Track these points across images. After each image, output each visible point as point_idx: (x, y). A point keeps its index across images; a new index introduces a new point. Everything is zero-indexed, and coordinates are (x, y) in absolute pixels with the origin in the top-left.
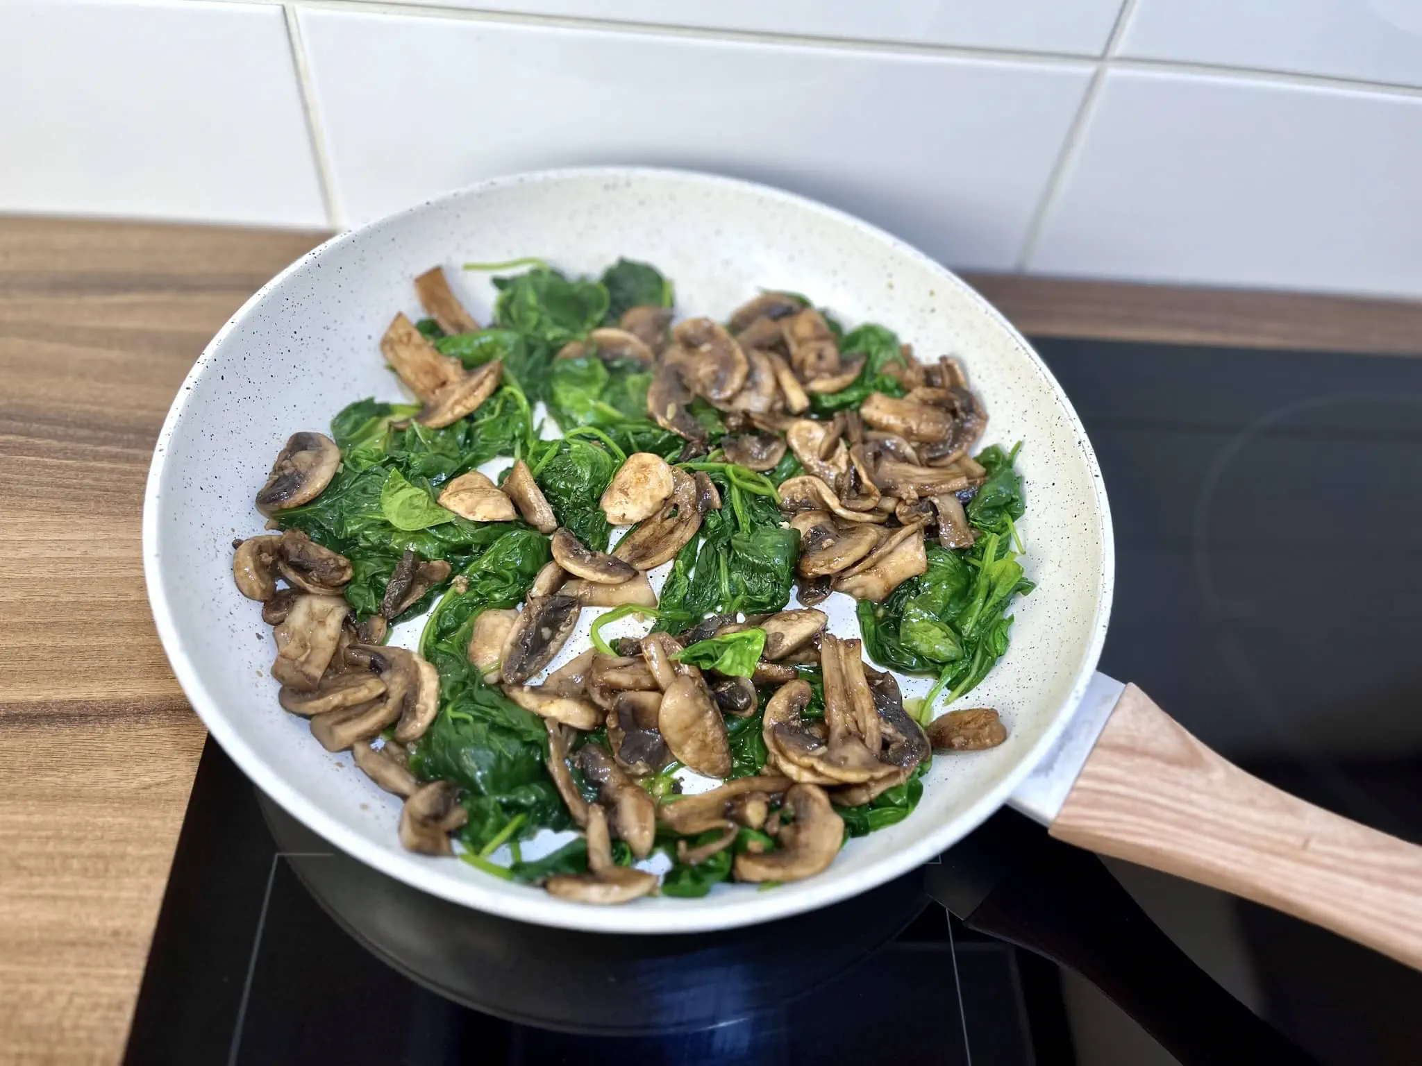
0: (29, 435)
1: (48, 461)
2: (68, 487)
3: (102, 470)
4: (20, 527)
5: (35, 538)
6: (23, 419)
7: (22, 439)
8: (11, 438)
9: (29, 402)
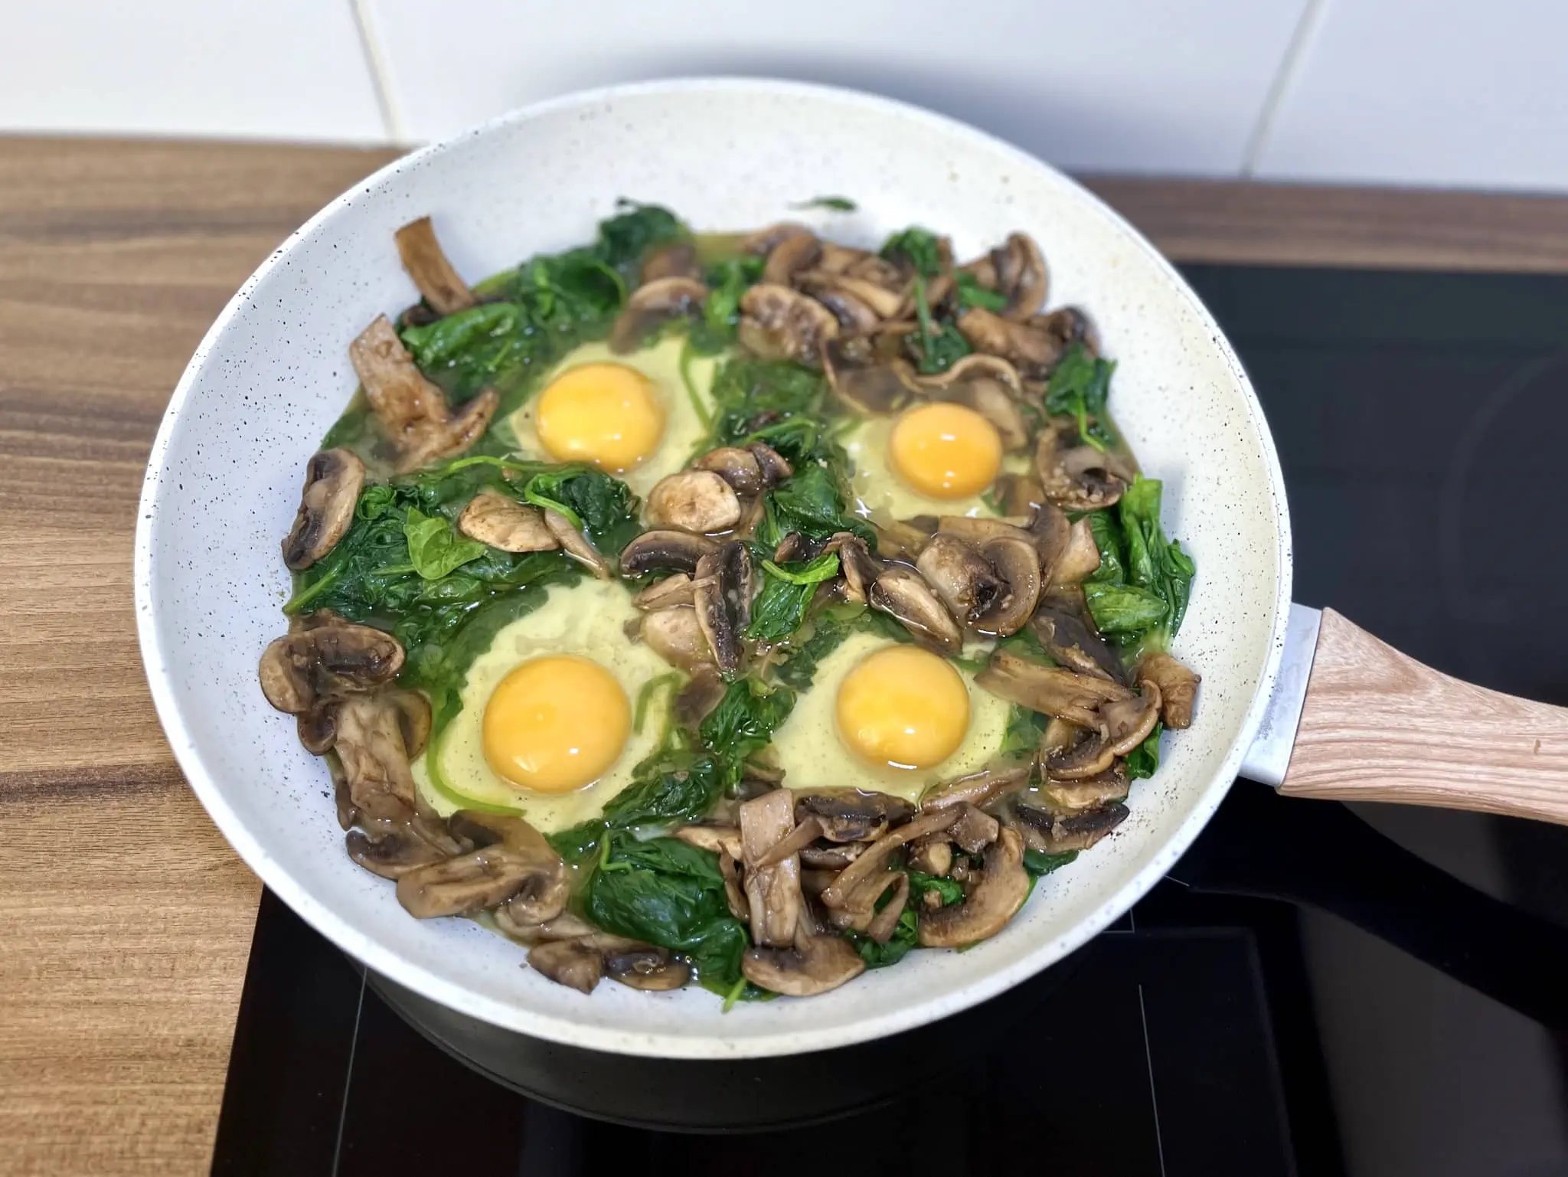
0: (39, 429)
1: (64, 462)
2: (91, 496)
4: (38, 549)
5: (57, 562)
6: (28, 407)
7: (30, 435)
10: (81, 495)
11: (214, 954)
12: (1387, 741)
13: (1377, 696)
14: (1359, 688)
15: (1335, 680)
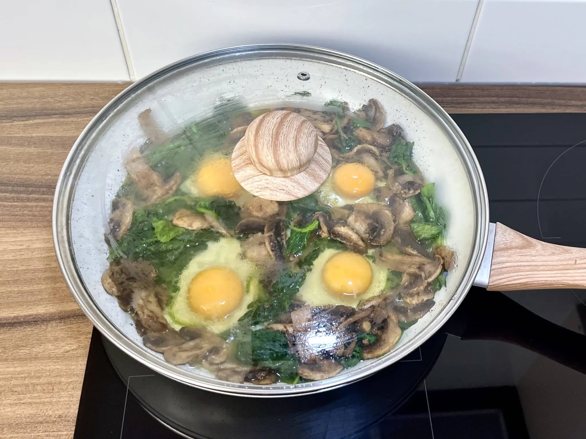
1: (7, 204)
2: (17, 215)
3: (32, 207)
5: (4, 241)
10: (13, 215)
13: (518, 251)
14: (511, 248)
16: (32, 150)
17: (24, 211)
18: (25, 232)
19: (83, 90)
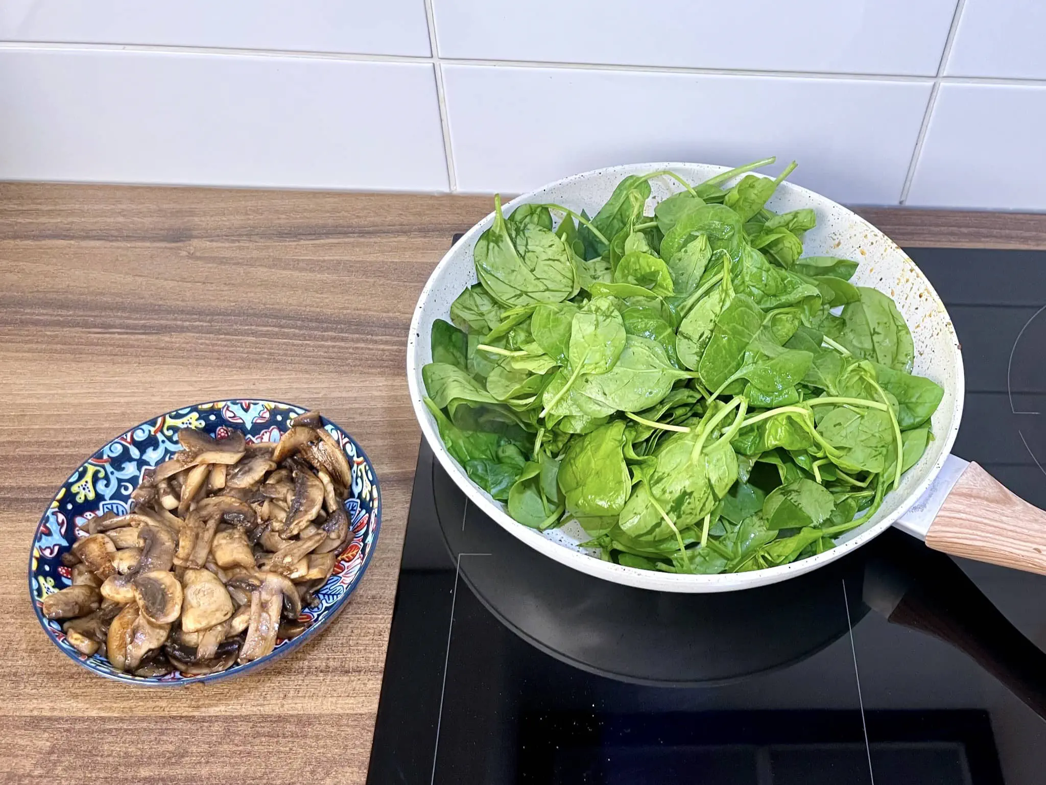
0: (281, 327)
1: (296, 342)
2: (310, 357)
3: (328, 347)
6: (276, 317)
7: (276, 329)
8: (270, 329)
9: (277, 307)
10: (304, 357)
11: (383, 560)
12: (985, 524)
13: (985, 503)
14: (977, 497)
15: (964, 491)
16: (325, 276)
17: (318, 351)
18: (320, 377)
19: (388, 203)
